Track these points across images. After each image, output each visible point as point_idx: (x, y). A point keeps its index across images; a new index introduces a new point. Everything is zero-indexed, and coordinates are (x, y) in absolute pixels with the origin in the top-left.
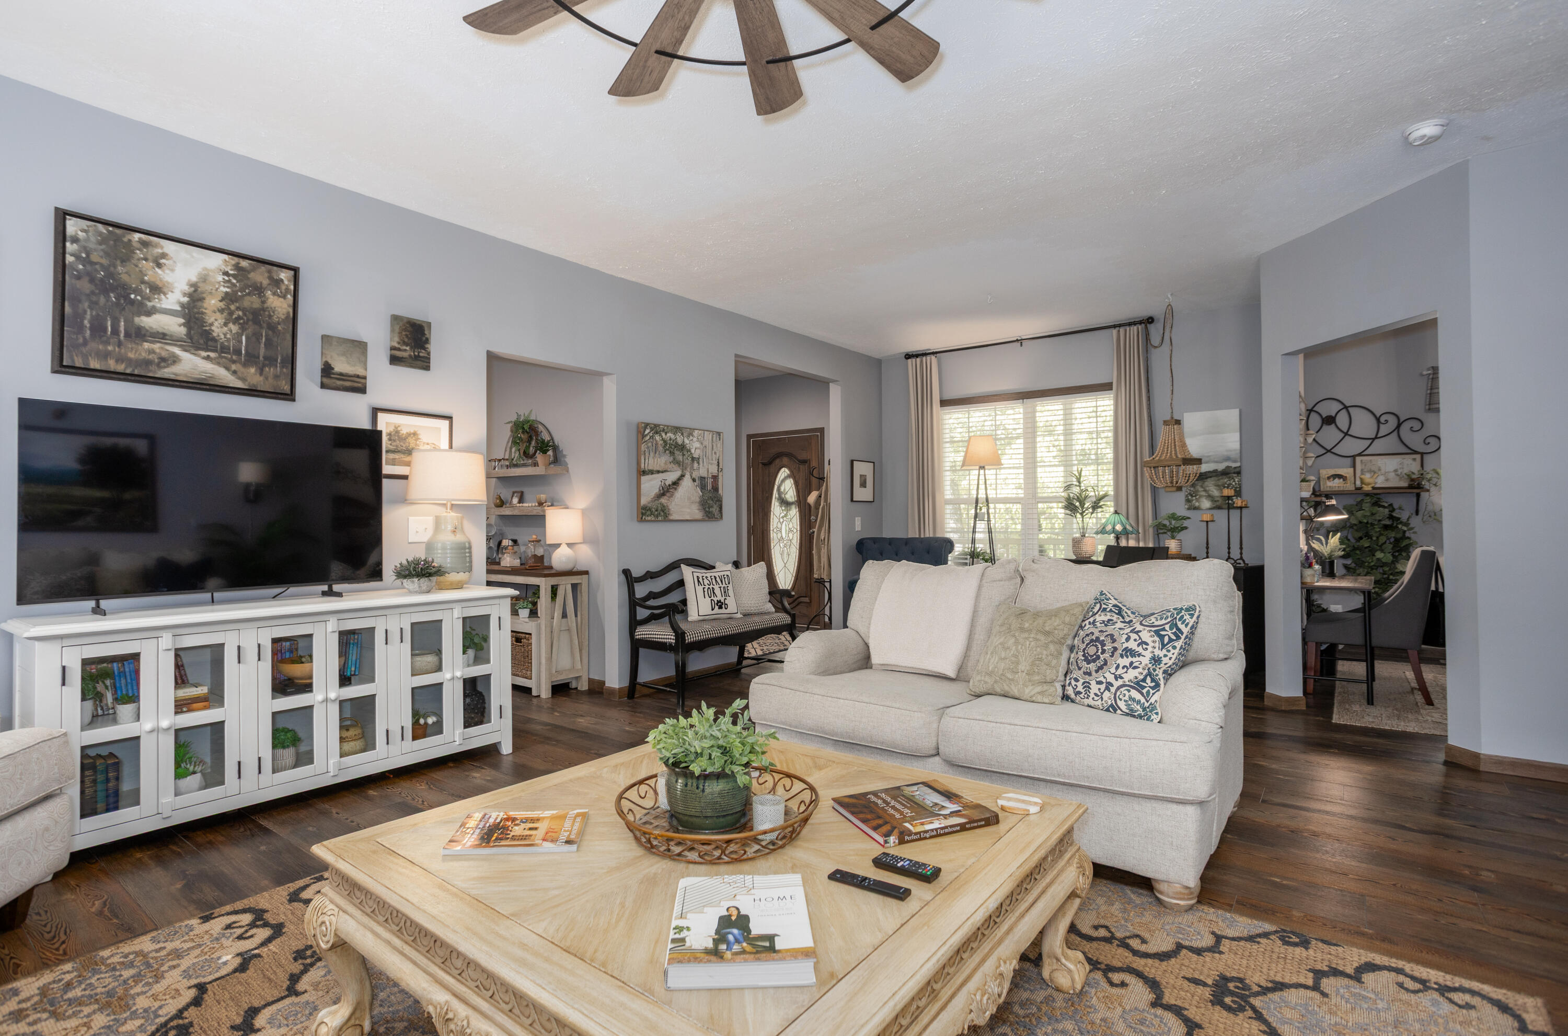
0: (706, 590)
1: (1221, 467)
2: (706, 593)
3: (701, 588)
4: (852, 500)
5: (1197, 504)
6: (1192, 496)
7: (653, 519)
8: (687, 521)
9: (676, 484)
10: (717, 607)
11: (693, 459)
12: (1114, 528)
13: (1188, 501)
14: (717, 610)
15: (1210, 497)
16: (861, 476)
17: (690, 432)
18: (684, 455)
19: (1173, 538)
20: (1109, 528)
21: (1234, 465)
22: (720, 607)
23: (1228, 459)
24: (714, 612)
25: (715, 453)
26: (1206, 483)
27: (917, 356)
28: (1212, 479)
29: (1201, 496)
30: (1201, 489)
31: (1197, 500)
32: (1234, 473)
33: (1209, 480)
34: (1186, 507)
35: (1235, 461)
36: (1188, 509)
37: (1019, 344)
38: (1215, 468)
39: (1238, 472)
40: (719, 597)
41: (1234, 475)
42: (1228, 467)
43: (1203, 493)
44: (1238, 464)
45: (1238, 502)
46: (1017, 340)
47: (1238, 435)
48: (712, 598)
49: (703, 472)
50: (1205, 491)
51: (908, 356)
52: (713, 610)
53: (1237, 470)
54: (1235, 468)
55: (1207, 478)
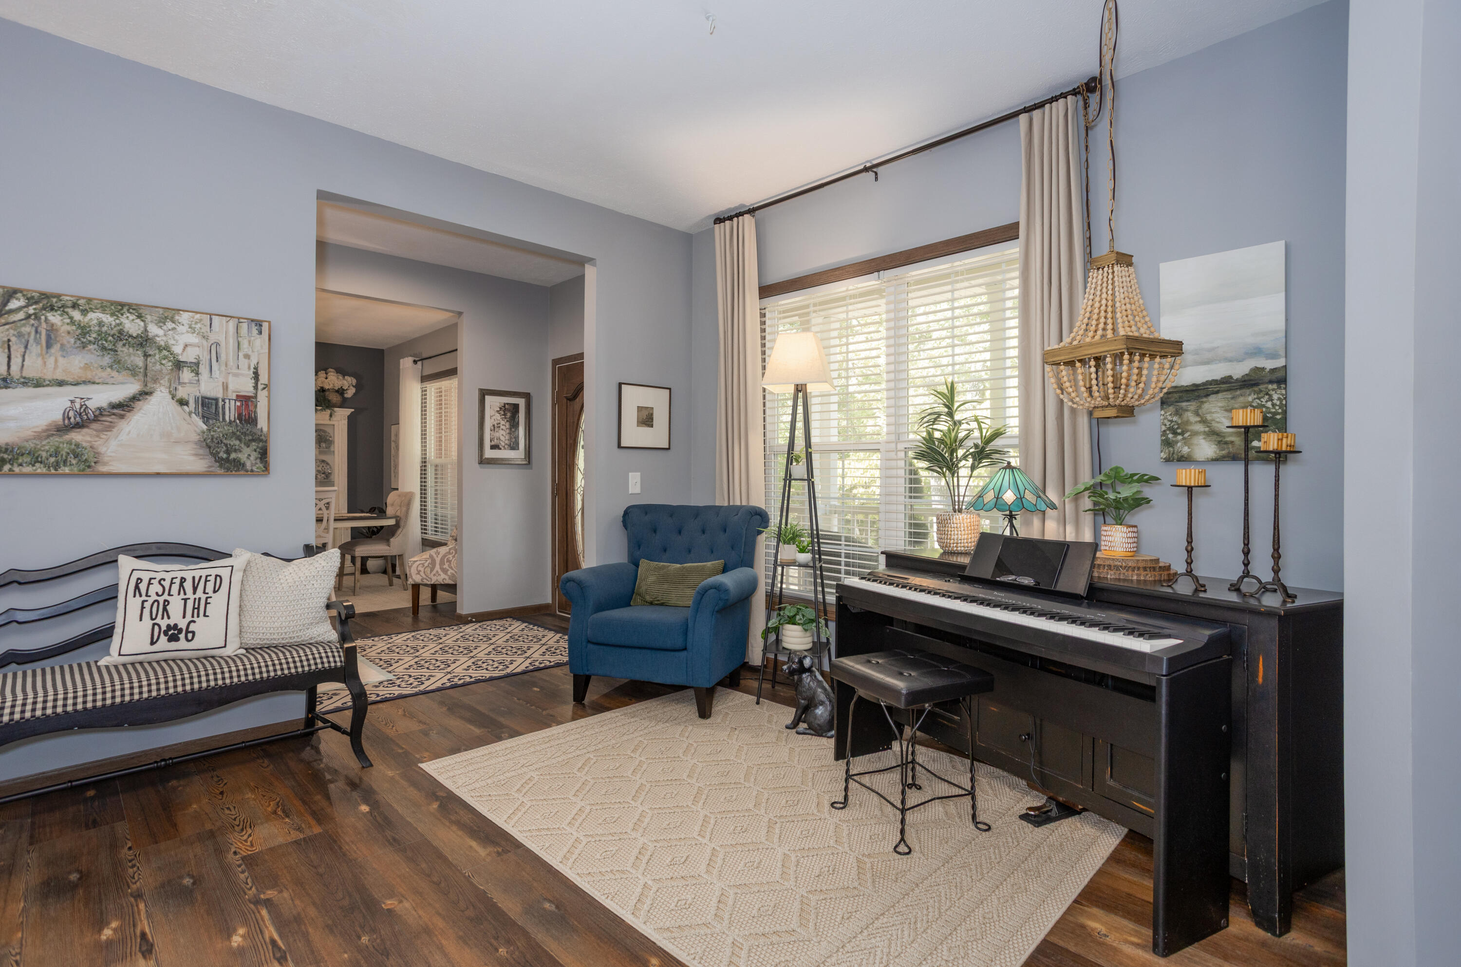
0: (147, 605)
1: (1239, 370)
2: (146, 612)
3: (138, 600)
4: (619, 446)
5: (1185, 450)
6: (1175, 433)
7: (44, 471)
8: (158, 475)
9: (123, 408)
10: (163, 639)
11: (179, 365)
12: (998, 498)
13: (1167, 443)
14: (163, 642)
15: (1214, 434)
16: (640, 409)
17: (168, 315)
18: (146, 356)
19: (1119, 521)
20: (990, 496)
21: (1269, 364)
22: (174, 638)
23: (1257, 352)
24: (155, 648)
25: (247, 356)
26: (1206, 406)
27: (730, 218)
28: (1220, 395)
29: (1195, 434)
30: (1193, 419)
31: (1186, 442)
32: (1271, 382)
33: (1212, 398)
34: (1163, 455)
35: (1273, 356)
36: (1168, 460)
37: (871, 175)
38: (1227, 374)
39: (1280, 378)
40: (176, 617)
41: (1270, 386)
42: (1257, 370)
43: (1200, 428)
44: (1280, 363)
45: (1271, 441)
46: (866, 169)
47: (1280, 299)
48: (159, 620)
49: (209, 387)
50: (1204, 421)
51: (719, 220)
52: (152, 643)
53: (1280, 374)
54: (1273, 371)
55: (1207, 395)
